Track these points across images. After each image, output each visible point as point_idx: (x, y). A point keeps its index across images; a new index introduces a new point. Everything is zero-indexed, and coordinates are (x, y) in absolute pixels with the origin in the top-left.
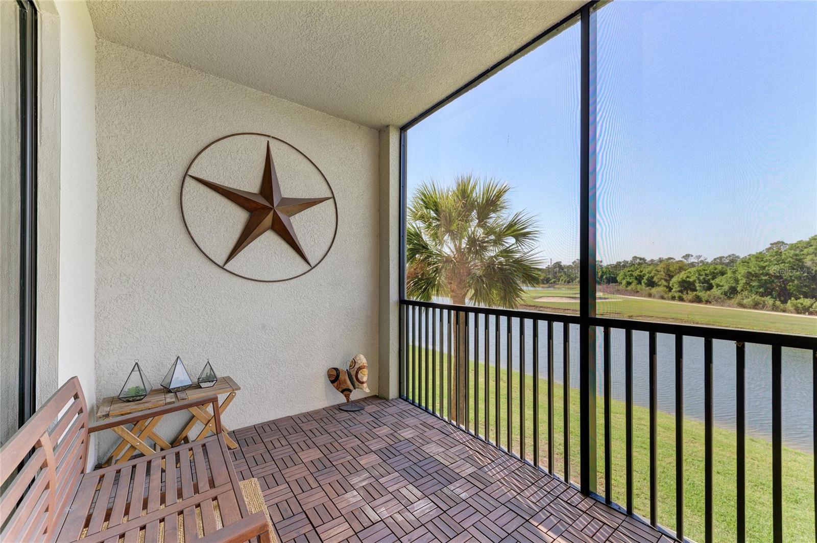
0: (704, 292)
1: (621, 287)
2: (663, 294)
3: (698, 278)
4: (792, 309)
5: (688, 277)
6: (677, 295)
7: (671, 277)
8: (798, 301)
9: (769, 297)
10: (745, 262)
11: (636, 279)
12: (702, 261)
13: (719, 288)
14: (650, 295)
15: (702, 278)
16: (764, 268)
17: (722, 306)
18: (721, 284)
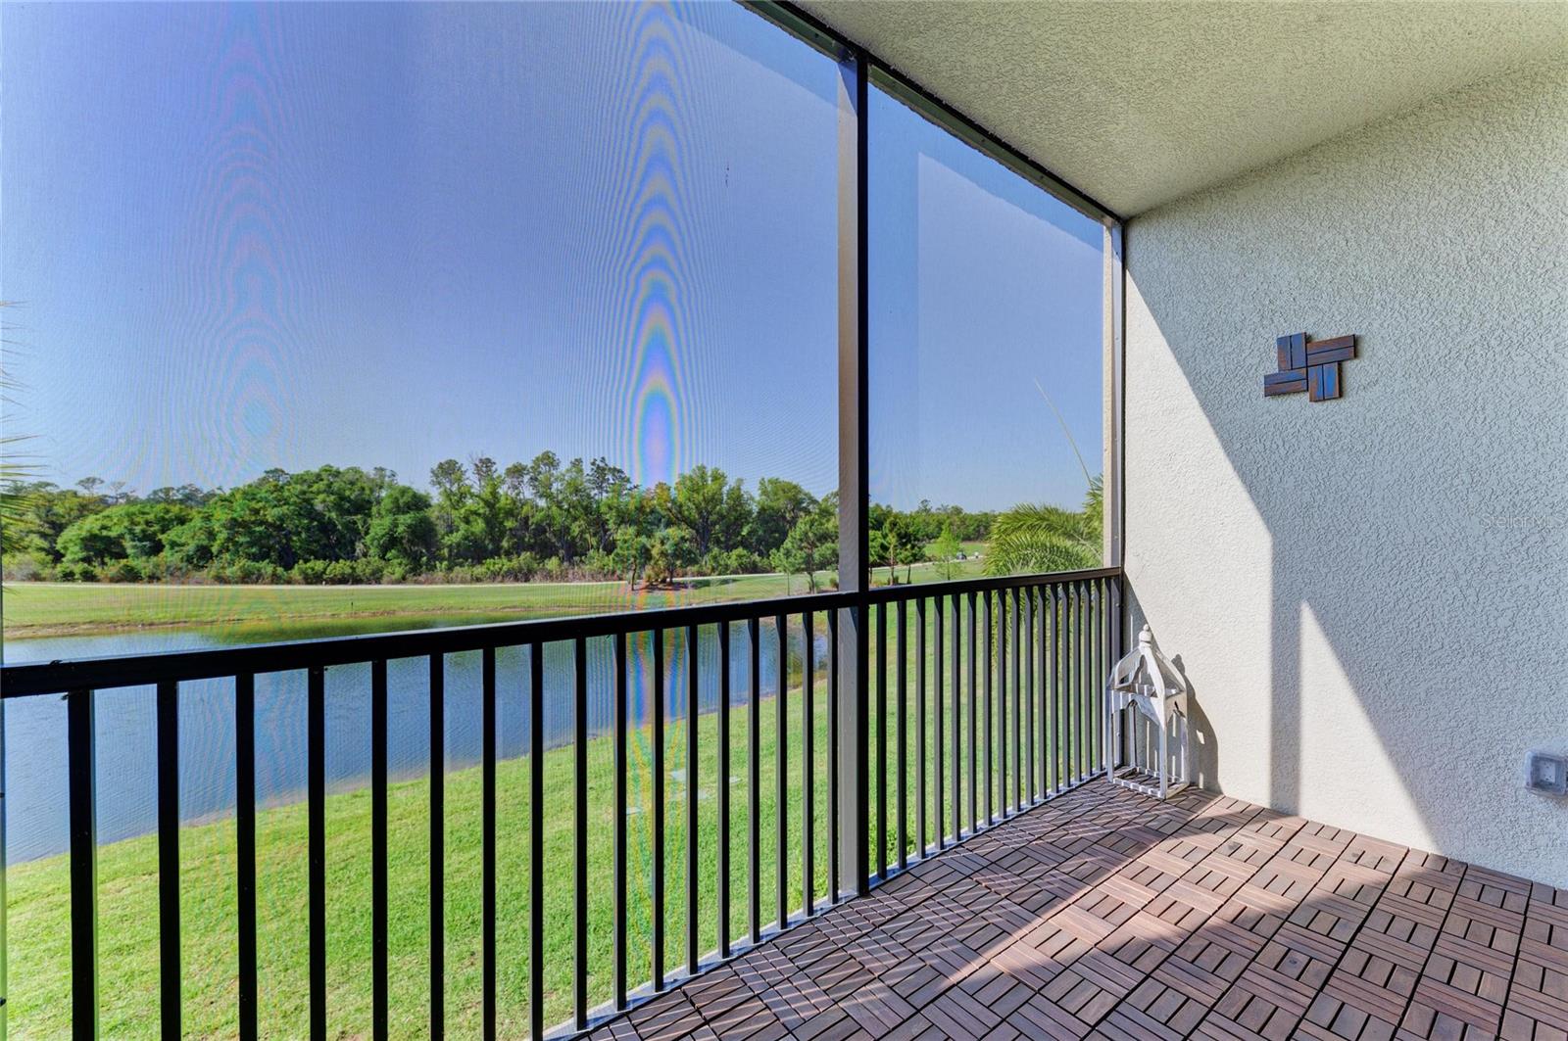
0: (144, 558)
2: (35, 568)
3: (131, 531)
5: (104, 527)
6: (78, 568)
7: (58, 528)
10: (227, 501)
12: (125, 495)
13: (177, 549)
15: (138, 529)
16: (256, 512)
17: (183, 583)
18: (180, 541)
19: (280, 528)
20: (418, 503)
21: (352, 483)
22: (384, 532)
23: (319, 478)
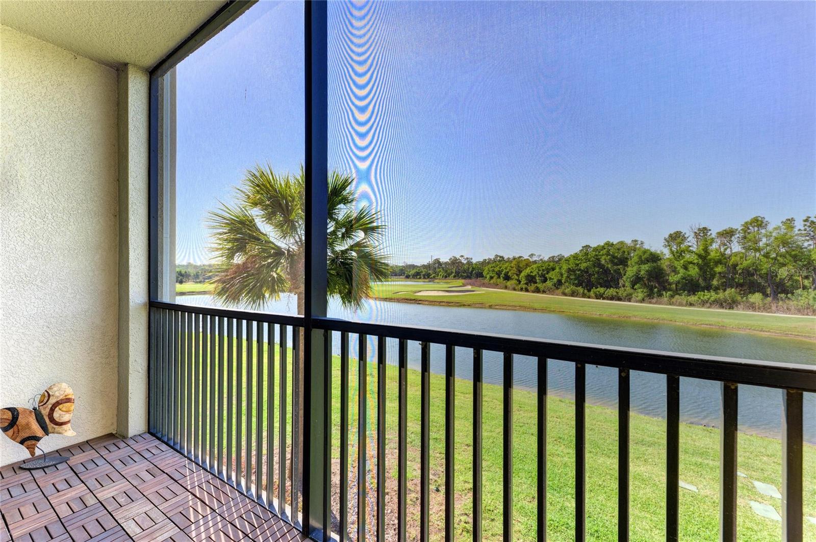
0: (541, 284)
1: (487, 281)
2: (514, 286)
3: (538, 273)
4: (593, 295)
5: (531, 272)
6: (524, 286)
7: (520, 272)
8: (597, 289)
9: (581, 287)
10: (567, 260)
11: (497, 274)
12: (541, 260)
13: (551, 280)
14: (506, 288)
15: (540, 273)
16: (577, 265)
17: (552, 295)
18: (552, 277)
19: (587, 272)
20: (654, 258)
21: (618, 249)
22: (633, 274)
23: (603, 248)
